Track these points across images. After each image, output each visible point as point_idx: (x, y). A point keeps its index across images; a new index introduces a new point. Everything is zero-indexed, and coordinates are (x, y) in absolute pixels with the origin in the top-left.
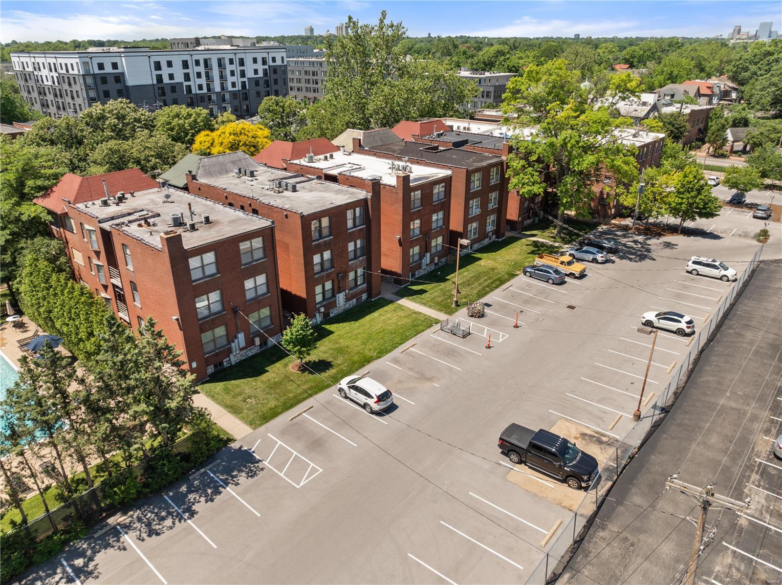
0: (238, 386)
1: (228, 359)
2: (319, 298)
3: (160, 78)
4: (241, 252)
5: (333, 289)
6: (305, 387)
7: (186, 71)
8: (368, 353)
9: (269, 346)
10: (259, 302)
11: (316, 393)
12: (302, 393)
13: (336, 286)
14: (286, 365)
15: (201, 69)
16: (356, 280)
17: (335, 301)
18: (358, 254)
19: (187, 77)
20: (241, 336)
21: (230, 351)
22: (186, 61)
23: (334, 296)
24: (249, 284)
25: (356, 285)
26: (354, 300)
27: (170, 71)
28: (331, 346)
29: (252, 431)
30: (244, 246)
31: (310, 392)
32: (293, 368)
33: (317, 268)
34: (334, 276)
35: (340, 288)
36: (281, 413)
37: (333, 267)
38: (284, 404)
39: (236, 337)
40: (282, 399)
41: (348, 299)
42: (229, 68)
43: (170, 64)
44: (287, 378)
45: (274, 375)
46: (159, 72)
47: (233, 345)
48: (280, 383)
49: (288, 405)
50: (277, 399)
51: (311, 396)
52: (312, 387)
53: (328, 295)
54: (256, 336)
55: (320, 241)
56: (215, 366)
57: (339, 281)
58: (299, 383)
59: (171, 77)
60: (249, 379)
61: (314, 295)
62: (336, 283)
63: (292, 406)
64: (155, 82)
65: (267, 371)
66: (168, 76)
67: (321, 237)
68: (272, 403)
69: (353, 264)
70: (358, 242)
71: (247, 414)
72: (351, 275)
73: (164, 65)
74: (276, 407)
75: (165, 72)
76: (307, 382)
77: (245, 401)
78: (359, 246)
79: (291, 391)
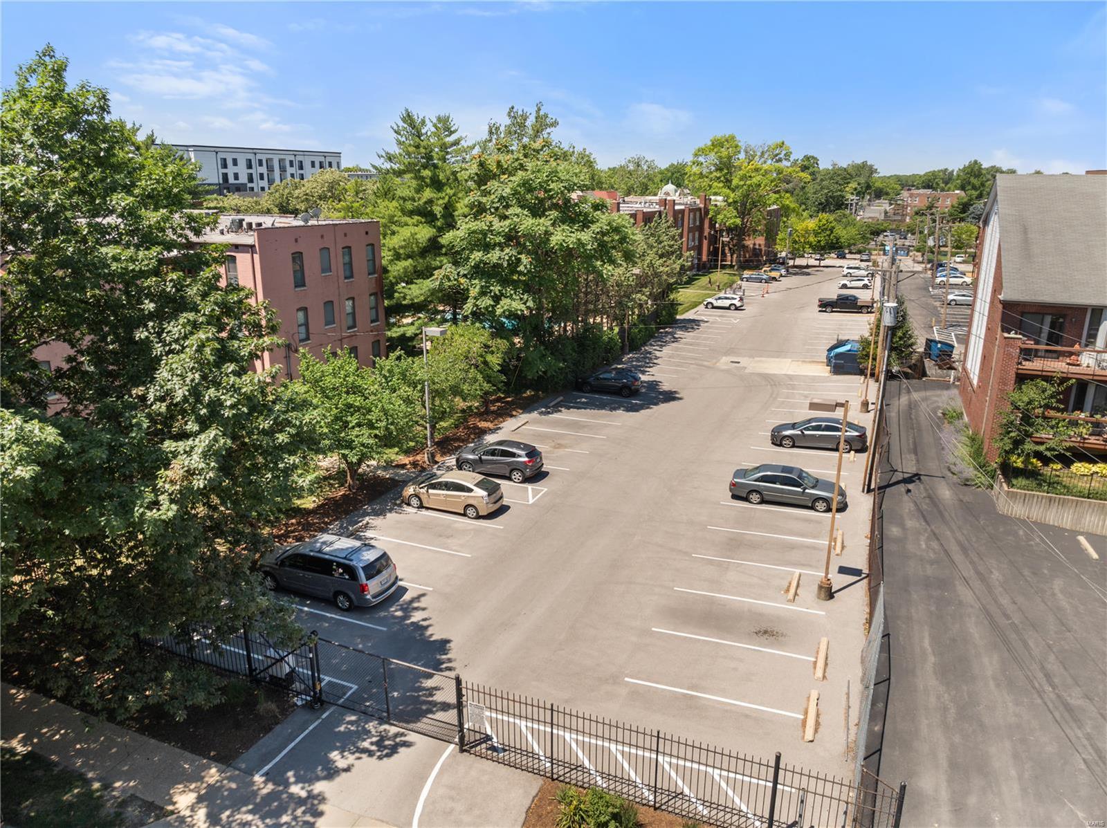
3: (225, 176)
7: (250, 171)
15: (263, 170)
19: (251, 179)
22: (250, 160)
27: (235, 169)
42: (290, 170)
43: (235, 162)
46: (225, 171)
59: (236, 176)
64: (221, 182)
66: (233, 175)
73: (230, 162)
75: (231, 171)
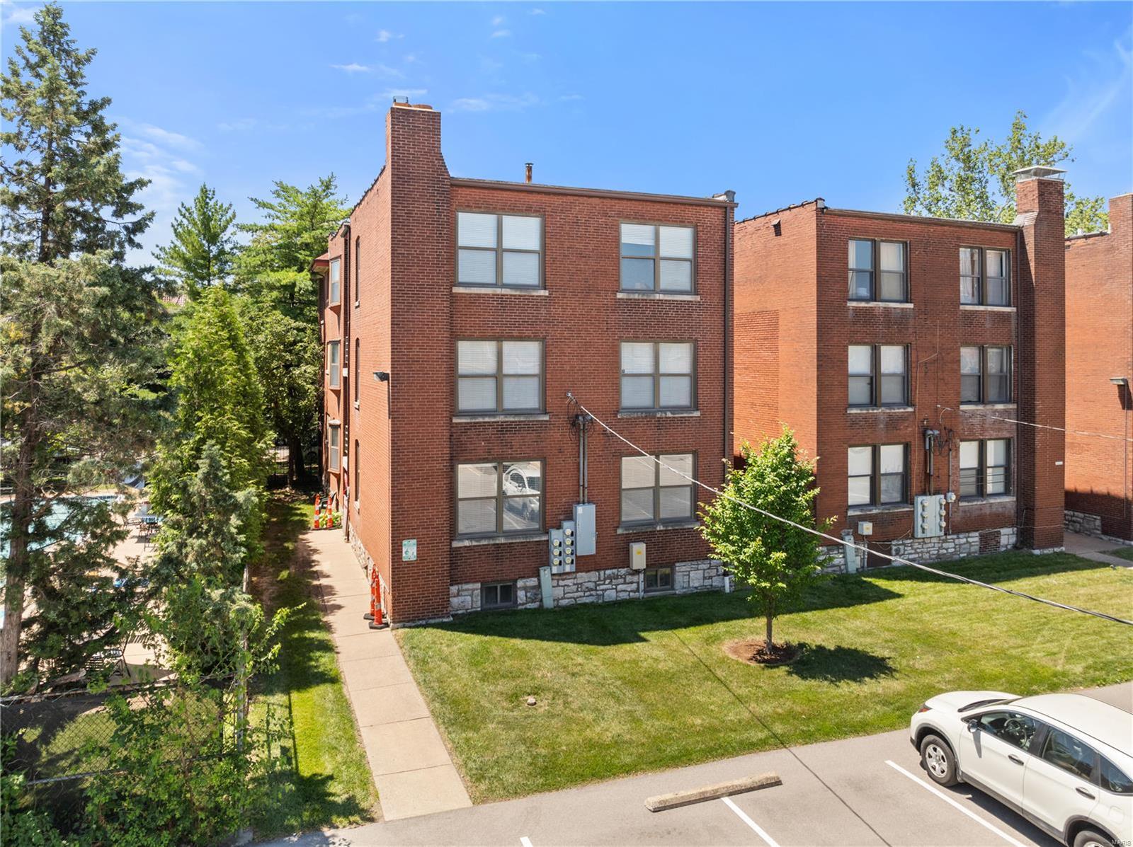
0: (522, 654)
1: (532, 582)
2: (858, 492)
4: (624, 252)
5: (906, 476)
6: (766, 708)
8: (1046, 662)
9: (679, 590)
10: (661, 424)
11: (808, 738)
12: (748, 726)
13: (916, 468)
14: (715, 639)
16: (981, 471)
17: (911, 515)
18: (992, 392)
20: (585, 514)
21: (541, 555)
23: (907, 498)
24: (636, 357)
25: (981, 491)
26: (974, 538)
28: (888, 622)
29: (470, 804)
30: (633, 234)
31: (779, 728)
32: (735, 651)
33: (858, 391)
34: (911, 431)
35: (928, 476)
36: (628, 770)
37: (908, 402)
38: (656, 743)
39: (570, 516)
40: (653, 726)
41: (953, 526)
44: (707, 671)
45: (658, 653)
47: (556, 537)
48: (671, 677)
49: (672, 750)
50: (635, 720)
51: (781, 742)
52: (791, 715)
53: (890, 491)
54: (638, 540)
55: (872, 304)
56: (488, 591)
57: (926, 455)
58: (743, 691)
60: (571, 646)
61: (844, 476)
62: (917, 457)
63: (683, 758)
65: (644, 640)
67: (874, 296)
68: (611, 728)
69: (973, 414)
70: (992, 353)
71: (493, 738)
72: (967, 455)
74: (617, 743)
76: (778, 694)
77: (514, 697)
78: (993, 366)
79: (702, 709)
